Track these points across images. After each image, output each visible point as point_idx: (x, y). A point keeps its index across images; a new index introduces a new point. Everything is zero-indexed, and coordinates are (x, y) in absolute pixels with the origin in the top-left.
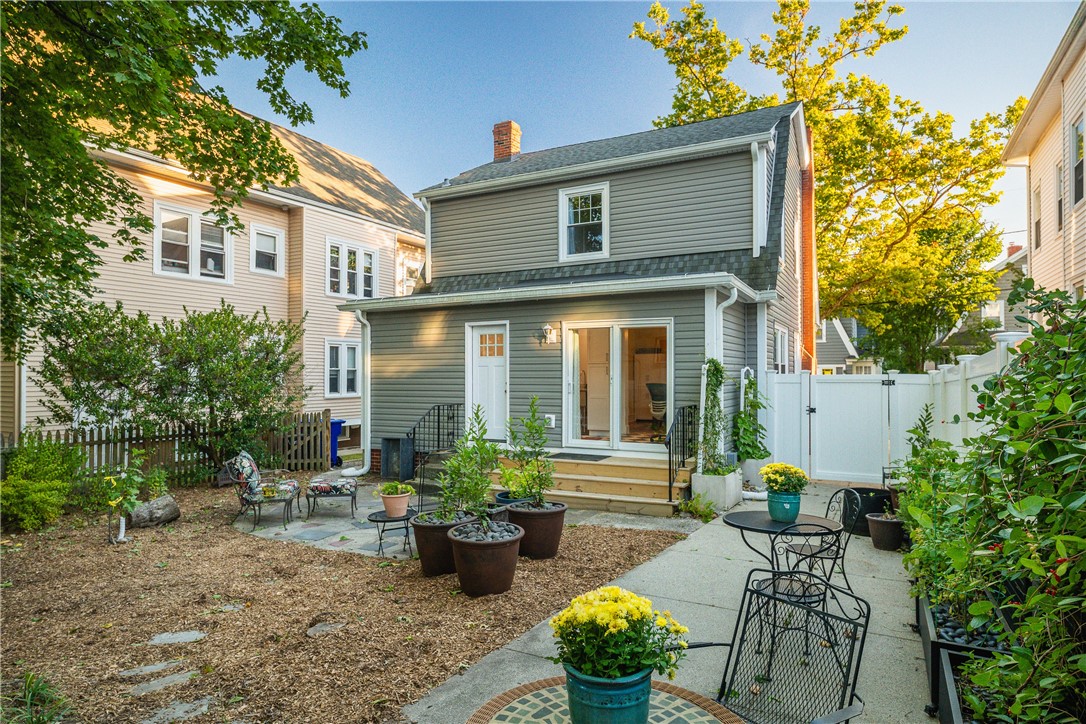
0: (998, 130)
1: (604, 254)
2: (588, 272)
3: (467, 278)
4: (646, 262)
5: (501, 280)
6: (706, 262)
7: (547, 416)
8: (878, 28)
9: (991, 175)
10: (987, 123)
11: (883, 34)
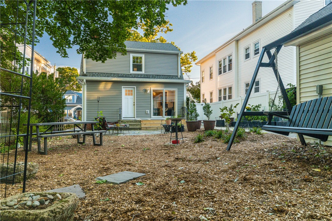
0: (189, 57)
1: (143, 72)
2: (139, 76)
3: (100, 74)
4: (154, 76)
5: (112, 75)
6: (169, 77)
7: (147, 111)
8: (167, 28)
9: (190, 66)
10: (188, 55)
11: (168, 29)
